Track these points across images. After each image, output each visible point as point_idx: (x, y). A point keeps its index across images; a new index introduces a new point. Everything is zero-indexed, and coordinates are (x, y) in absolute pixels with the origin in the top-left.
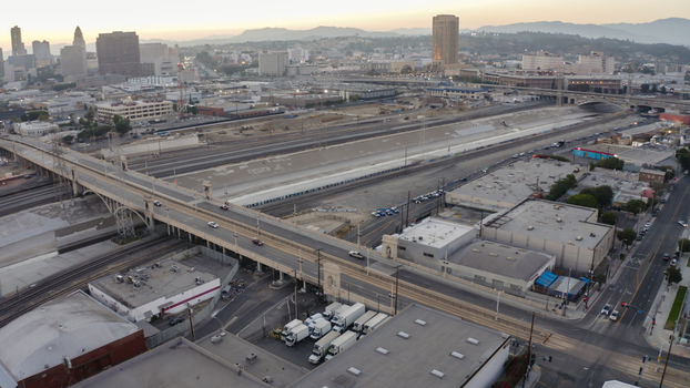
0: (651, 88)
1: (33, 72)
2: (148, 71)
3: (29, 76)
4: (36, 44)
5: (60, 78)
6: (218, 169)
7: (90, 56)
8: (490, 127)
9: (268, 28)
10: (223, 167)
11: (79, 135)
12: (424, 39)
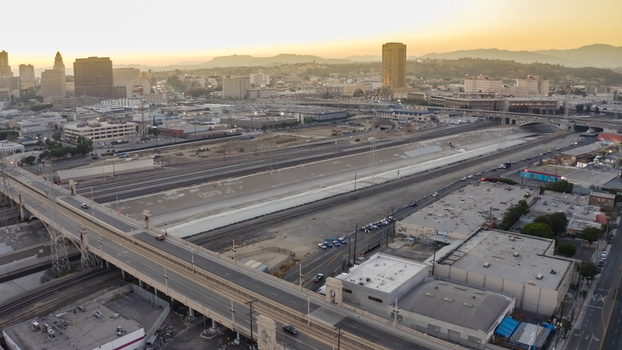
0: (585, 108)
1: (16, 93)
2: (120, 94)
3: (12, 97)
4: (22, 67)
5: (40, 99)
6: (169, 193)
7: (68, 79)
8: (437, 148)
9: (235, 55)
10: (174, 191)
11: (42, 156)
12: (375, 65)
